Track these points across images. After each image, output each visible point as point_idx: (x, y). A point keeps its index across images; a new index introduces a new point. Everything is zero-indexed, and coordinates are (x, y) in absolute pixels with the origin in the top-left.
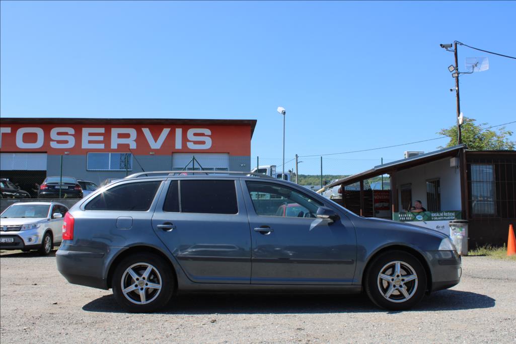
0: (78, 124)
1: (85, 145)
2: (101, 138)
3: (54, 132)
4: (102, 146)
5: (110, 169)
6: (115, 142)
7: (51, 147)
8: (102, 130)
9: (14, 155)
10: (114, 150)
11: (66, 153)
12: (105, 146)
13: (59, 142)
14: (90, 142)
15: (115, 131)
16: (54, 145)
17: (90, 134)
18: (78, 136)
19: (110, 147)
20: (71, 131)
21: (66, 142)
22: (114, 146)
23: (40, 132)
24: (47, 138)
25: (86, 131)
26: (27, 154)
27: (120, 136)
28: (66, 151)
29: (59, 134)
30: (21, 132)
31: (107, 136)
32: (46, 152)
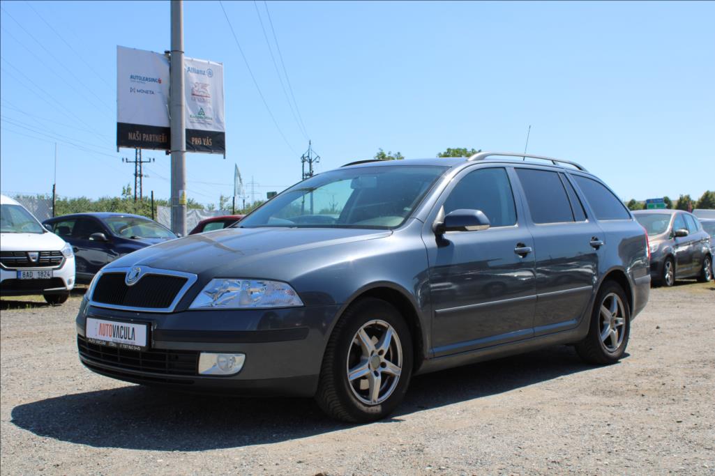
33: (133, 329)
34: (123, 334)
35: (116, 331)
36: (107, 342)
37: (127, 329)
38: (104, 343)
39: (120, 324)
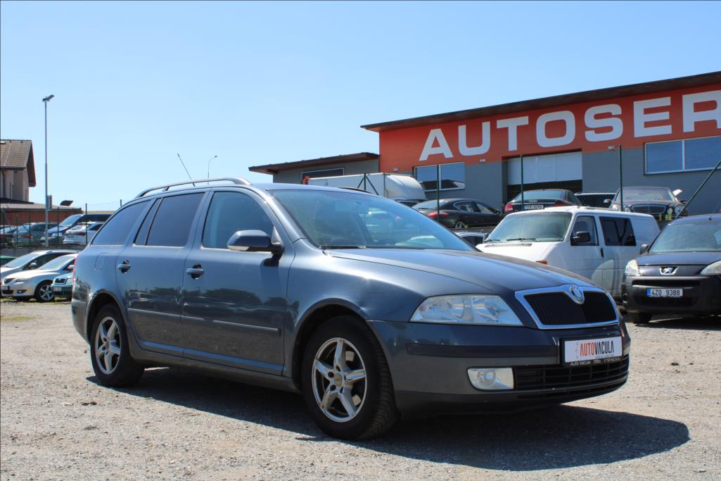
0: (625, 96)
1: (640, 131)
2: (665, 116)
3: (590, 115)
4: (667, 130)
5: (684, 169)
6: (690, 119)
7: (587, 141)
8: (666, 101)
9: (537, 158)
10: (689, 135)
11: (610, 148)
12: (673, 129)
13: (598, 130)
14: (647, 125)
15: (689, 100)
16: (591, 137)
17: (647, 111)
18: (627, 117)
19: (682, 131)
20: (615, 109)
21: (609, 129)
22: (688, 127)
23: (568, 117)
24: (581, 127)
25: (639, 106)
26: (554, 155)
27: (699, 107)
28: (611, 145)
29: (598, 117)
30: (543, 120)
31: (676, 110)
32: (579, 150)
33: (612, 342)
34: (604, 349)
35: (598, 349)
36: (592, 361)
37: (606, 344)
38: (589, 363)
39: (600, 340)
